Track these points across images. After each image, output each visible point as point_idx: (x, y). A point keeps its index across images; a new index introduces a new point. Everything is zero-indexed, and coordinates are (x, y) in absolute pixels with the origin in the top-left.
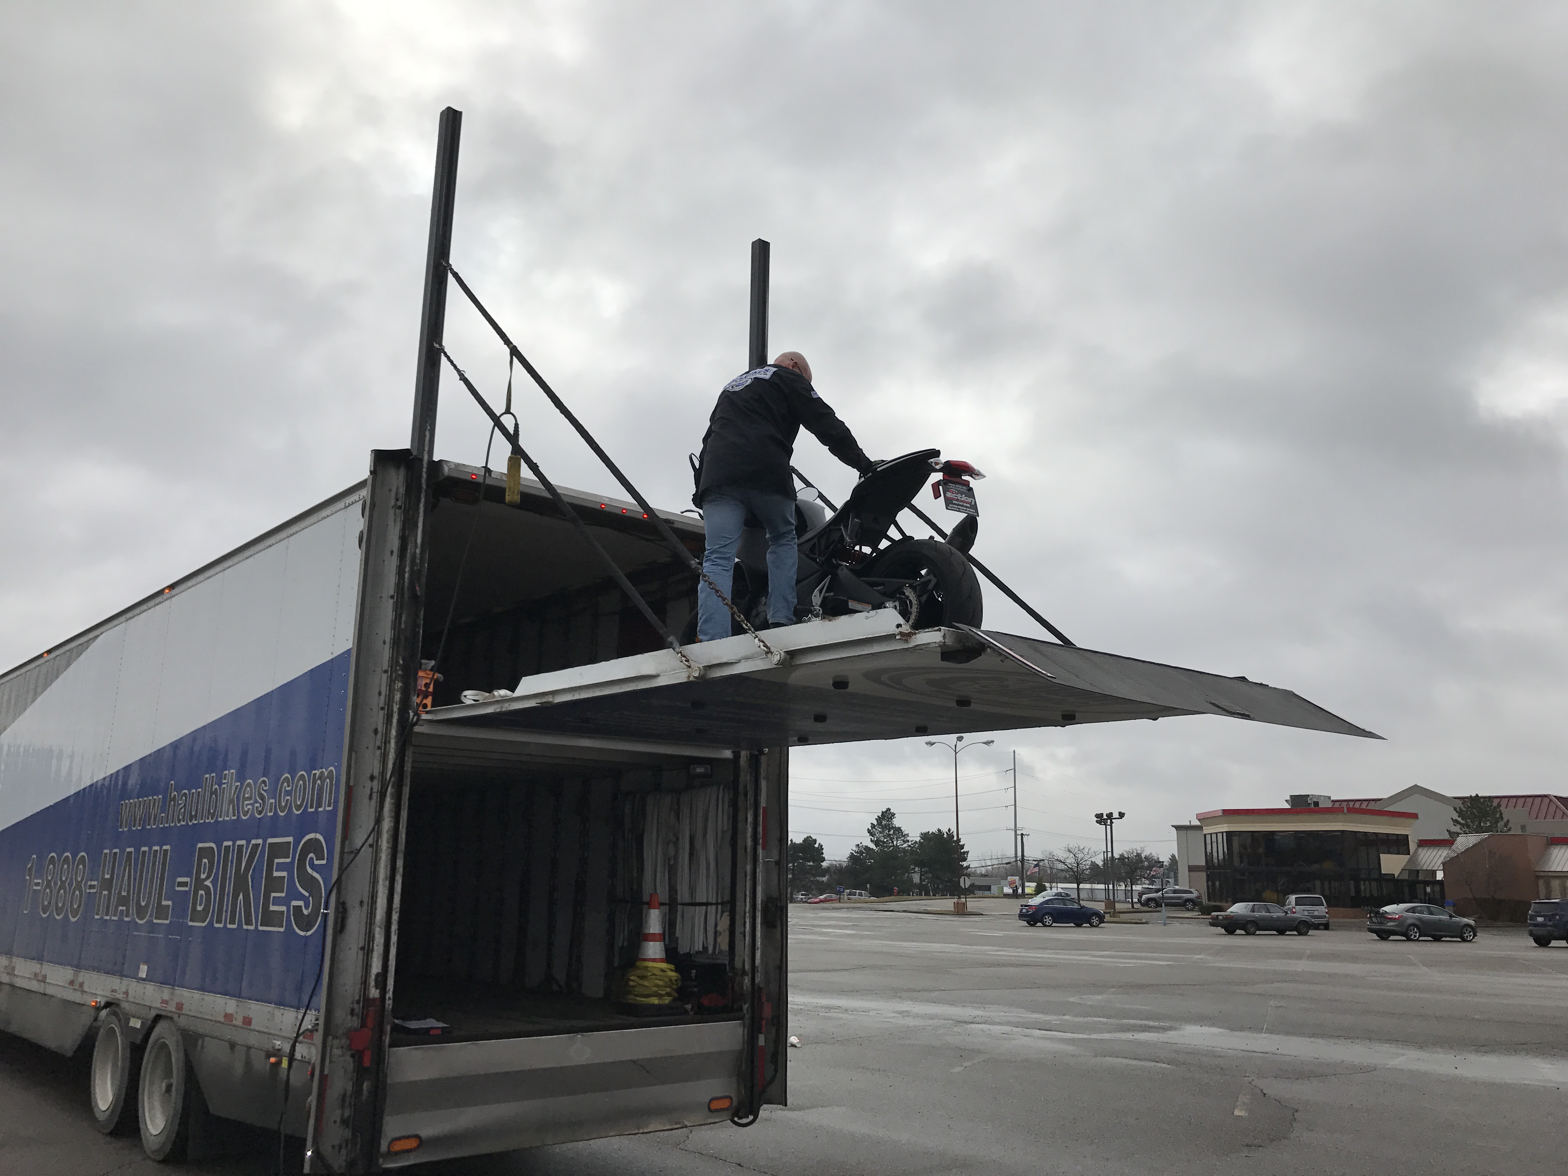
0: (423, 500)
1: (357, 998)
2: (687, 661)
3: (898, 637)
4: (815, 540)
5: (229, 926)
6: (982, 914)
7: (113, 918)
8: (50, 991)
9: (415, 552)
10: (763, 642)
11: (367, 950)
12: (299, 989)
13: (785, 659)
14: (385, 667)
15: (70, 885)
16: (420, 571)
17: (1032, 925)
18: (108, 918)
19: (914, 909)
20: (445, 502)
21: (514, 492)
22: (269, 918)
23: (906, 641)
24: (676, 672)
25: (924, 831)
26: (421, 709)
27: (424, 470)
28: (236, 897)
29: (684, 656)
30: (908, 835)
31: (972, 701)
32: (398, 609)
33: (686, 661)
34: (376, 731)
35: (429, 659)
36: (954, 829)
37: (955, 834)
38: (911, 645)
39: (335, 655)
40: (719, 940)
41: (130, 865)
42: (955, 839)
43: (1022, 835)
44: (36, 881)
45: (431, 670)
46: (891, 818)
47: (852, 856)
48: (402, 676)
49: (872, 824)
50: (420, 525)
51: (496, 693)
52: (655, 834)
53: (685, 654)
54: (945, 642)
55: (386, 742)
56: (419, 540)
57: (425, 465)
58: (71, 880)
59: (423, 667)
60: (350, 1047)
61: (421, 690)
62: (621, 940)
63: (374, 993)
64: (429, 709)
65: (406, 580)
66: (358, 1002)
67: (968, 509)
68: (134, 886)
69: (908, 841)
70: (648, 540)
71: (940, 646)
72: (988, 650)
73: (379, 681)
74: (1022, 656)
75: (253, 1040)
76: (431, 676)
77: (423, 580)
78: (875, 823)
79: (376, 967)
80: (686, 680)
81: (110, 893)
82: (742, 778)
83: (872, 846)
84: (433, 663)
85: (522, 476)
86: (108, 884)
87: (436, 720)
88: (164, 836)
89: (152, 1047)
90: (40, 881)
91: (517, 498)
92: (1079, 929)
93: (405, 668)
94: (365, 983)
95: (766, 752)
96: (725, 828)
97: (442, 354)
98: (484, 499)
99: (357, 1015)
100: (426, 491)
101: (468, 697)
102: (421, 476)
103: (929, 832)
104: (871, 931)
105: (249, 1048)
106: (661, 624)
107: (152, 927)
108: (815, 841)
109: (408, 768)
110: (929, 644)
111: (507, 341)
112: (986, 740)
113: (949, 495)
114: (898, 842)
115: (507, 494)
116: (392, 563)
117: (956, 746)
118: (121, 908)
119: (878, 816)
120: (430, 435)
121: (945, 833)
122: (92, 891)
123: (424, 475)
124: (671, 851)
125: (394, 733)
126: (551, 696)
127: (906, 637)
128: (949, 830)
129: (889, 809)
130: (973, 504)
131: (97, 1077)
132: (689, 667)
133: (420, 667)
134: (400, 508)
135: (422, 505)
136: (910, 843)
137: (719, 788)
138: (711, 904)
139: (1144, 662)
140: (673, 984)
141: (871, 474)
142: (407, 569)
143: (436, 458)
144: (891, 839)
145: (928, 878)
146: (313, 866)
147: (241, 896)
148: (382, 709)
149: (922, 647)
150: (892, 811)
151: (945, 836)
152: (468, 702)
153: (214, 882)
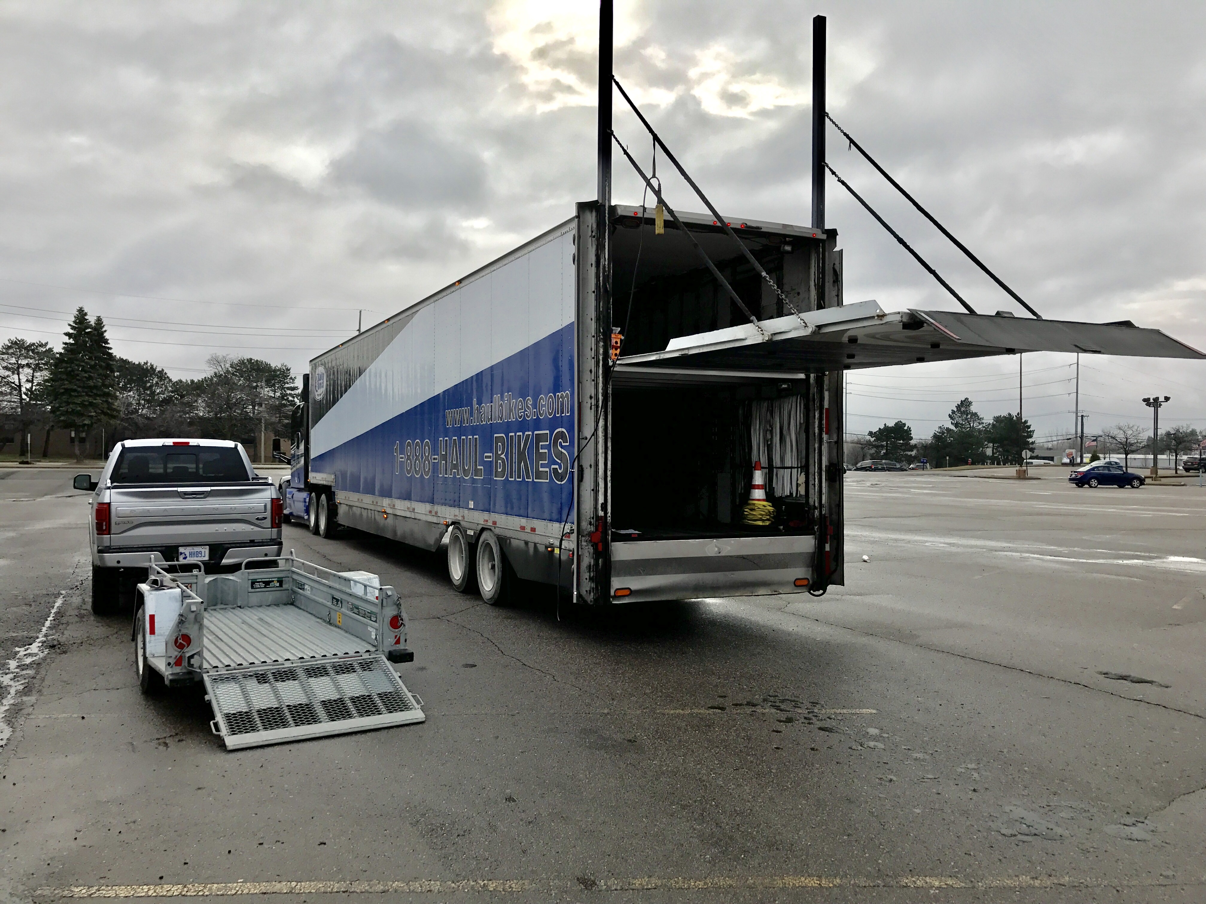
0: (607, 231)
1: (592, 516)
3: (876, 318)
5: (518, 480)
6: (1040, 479)
7: (450, 476)
8: (418, 516)
9: (605, 264)
10: (802, 320)
11: (596, 491)
12: (560, 513)
13: (815, 330)
14: (593, 334)
15: (422, 458)
16: (608, 275)
17: (1079, 487)
18: (447, 476)
19: (984, 475)
20: (619, 227)
22: (539, 475)
23: (881, 319)
24: (755, 337)
25: (997, 415)
27: (607, 212)
28: (519, 463)
30: (983, 419)
32: (598, 299)
33: (761, 331)
34: (591, 371)
35: (616, 327)
38: (883, 322)
39: (563, 326)
40: (799, 489)
41: (456, 447)
42: (1023, 421)
43: (1082, 416)
44: (401, 456)
45: (619, 333)
46: (969, 405)
47: (935, 436)
48: (603, 339)
49: (952, 410)
50: (607, 246)
52: (758, 426)
53: (761, 327)
54: (902, 320)
55: (597, 377)
56: (606, 256)
57: (607, 209)
58: (422, 455)
59: (614, 331)
60: (591, 541)
61: (613, 345)
62: (740, 490)
63: (601, 513)
64: (619, 357)
65: (601, 282)
66: (593, 518)
68: (460, 459)
69: (983, 423)
71: (899, 322)
72: (925, 324)
73: (590, 342)
74: (944, 327)
75: (537, 539)
76: (618, 337)
77: (611, 281)
78: (955, 409)
79: (601, 500)
80: (761, 342)
81: (446, 462)
82: (811, 391)
83: (952, 427)
84: (619, 329)
86: (444, 458)
88: (474, 430)
89: (482, 546)
90: (403, 456)
92: (1122, 490)
93: (604, 334)
94: (596, 508)
95: (826, 374)
96: (802, 422)
97: (612, 136)
98: (642, 225)
99: (593, 525)
100: (608, 225)
102: (605, 216)
103: (1001, 416)
104: (945, 491)
105: (535, 544)
106: (747, 309)
107: (474, 481)
108: (905, 424)
109: (610, 391)
110: (893, 321)
111: (651, 131)
114: (975, 424)
115: (655, 222)
116: (592, 271)
118: (454, 470)
119: (957, 404)
120: (609, 190)
121: (1012, 417)
122: (435, 461)
123: (607, 215)
124: (769, 437)
125: (601, 371)
126: (687, 350)
127: (881, 317)
129: (967, 399)
131: (451, 561)
132: (763, 334)
133: (611, 331)
134: (594, 237)
135: (606, 234)
136: (984, 425)
137: (797, 397)
138: (794, 468)
140: (771, 514)
142: (601, 275)
143: (613, 204)
144: (969, 422)
145: (999, 452)
146: (562, 447)
147: (522, 463)
148: (593, 358)
149: (890, 323)
150: (969, 400)
151: (1015, 418)
153: (506, 456)
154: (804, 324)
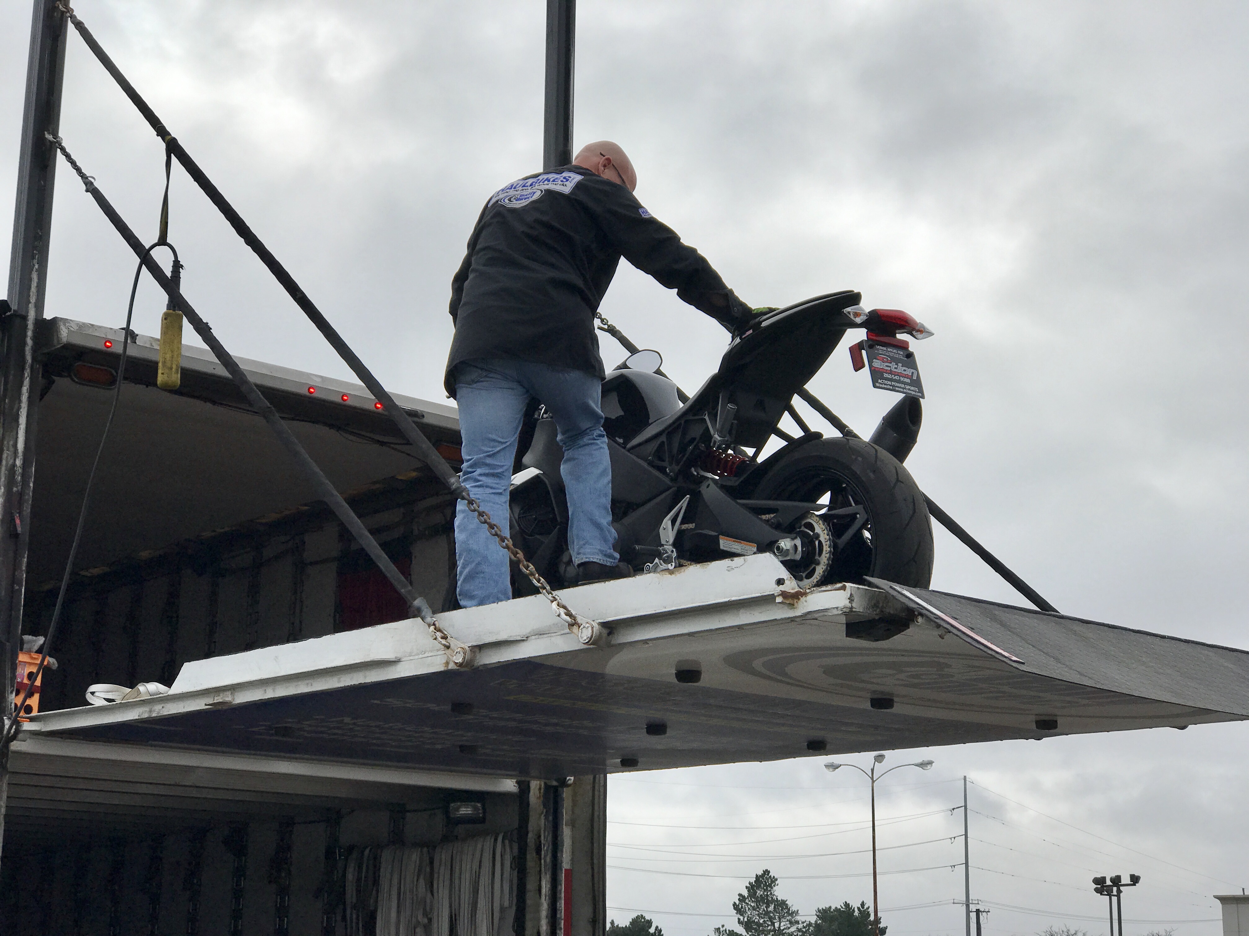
0: (27, 382)
2: (445, 637)
3: (779, 599)
4: (663, 438)
9: (14, 465)
10: (564, 607)
13: (600, 635)
16: (21, 494)
20: (62, 383)
21: (171, 368)
23: (791, 606)
24: (426, 655)
25: (823, 906)
26: (22, 714)
27: (30, 333)
29: (440, 630)
30: (797, 912)
31: (895, 699)
33: (442, 638)
35: (35, 633)
36: (870, 903)
37: (871, 910)
38: (798, 612)
42: (872, 918)
43: (978, 911)
45: (39, 651)
46: (770, 886)
49: (740, 895)
50: (23, 420)
51: (141, 688)
52: (394, 914)
53: (441, 627)
54: (852, 608)
56: (21, 445)
57: (30, 326)
59: (25, 646)
61: (21, 683)
64: (35, 713)
67: (908, 387)
69: (798, 922)
70: (382, 443)
71: (845, 614)
72: (920, 619)
74: (972, 629)
76: (39, 662)
77: (27, 509)
78: (745, 893)
80: (442, 668)
82: (532, 825)
83: (741, 930)
84: (41, 640)
85: (184, 342)
87: (48, 732)
91: (176, 378)
95: (569, 782)
96: (506, 904)
97: (59, 150)
98: (125, 378)
100: (32, 367)
101: (96, 694)
102: (25, 344)
103: (830, 907)
106: (403, 578)
108: (649, 923)
110: (826, 610)
111: (161, 131)
112: (919, 761)
113: (877, 364)
114: (782, 924)
115: (160, 371)
117: (872, 770)
119: (750, 883)
120: (39, 279)
121: (856, 910)
123: (29, 342)
126: (229, 693)
127: (791, 598)
128: (863, 904)
129: (766, 872)
130: (915, 378)
132: (448, 647)
133: (21, 646)
135: (25, 389)
137: (496, 840)
139: (1163, 637)
141: (751, 331)
143: (48, 315)
144: (771, 919)
149: (816, 616)
150: (771, 874)
151: (856, 913)
152: (97, 702)
154: (568, 618)
